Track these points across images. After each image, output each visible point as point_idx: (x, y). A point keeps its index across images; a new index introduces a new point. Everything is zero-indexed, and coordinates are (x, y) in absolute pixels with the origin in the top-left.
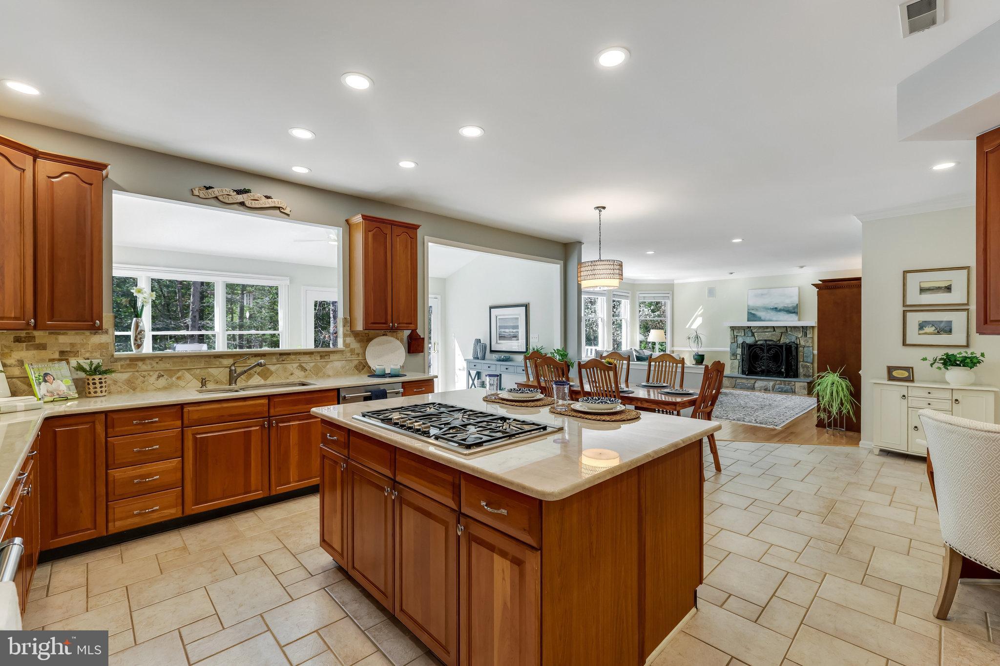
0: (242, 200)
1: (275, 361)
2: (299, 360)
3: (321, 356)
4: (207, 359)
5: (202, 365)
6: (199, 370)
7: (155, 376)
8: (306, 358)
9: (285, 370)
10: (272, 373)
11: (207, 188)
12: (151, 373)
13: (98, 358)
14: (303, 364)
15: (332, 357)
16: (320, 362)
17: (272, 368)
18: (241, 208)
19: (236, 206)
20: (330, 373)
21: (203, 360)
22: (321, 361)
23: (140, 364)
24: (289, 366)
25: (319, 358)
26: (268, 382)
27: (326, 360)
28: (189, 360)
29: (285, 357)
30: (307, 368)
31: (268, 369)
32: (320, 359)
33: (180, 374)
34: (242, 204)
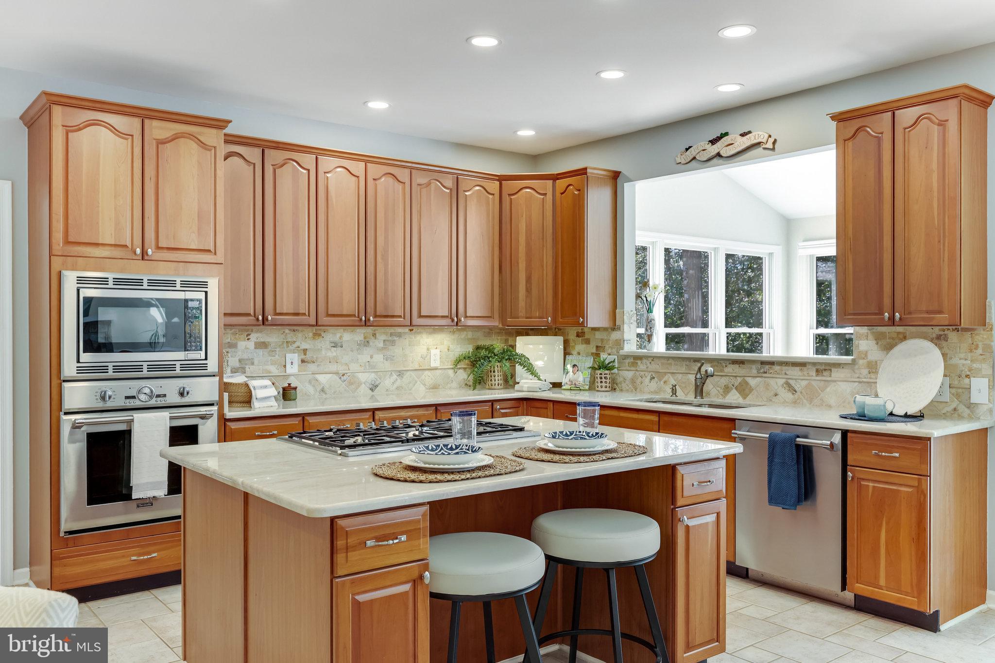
0: (716, 152)
1: (754, 371)
2: (786, 374)
3: (817, 371)
4: (688, 363)
5: (683, 370)
6: (681, 375)
7: (649, 378)
8: (795, 372)
9: (767, 386)
10: (751, 390)
11: (687, 150)
12: (647, 374)
13: (615, 355)
14: (791, 382)
15: (836, 374)
16: (816, 381)
17: (752, 382)
18: (721, 161)
19: (715, 161)
20: (832, 401)
21: (684, 363)
22: (818, 378)
23: (639, 362)
24: (772, 382)
25: (814, 374)
26: (747, 401)
27: (824, 378)
28: (673, 362)
29: (767, 367)
30: (796, 388)
31: (747, 383)
32: (817, 375)
33: (666, 378)
34: (718, 155)
